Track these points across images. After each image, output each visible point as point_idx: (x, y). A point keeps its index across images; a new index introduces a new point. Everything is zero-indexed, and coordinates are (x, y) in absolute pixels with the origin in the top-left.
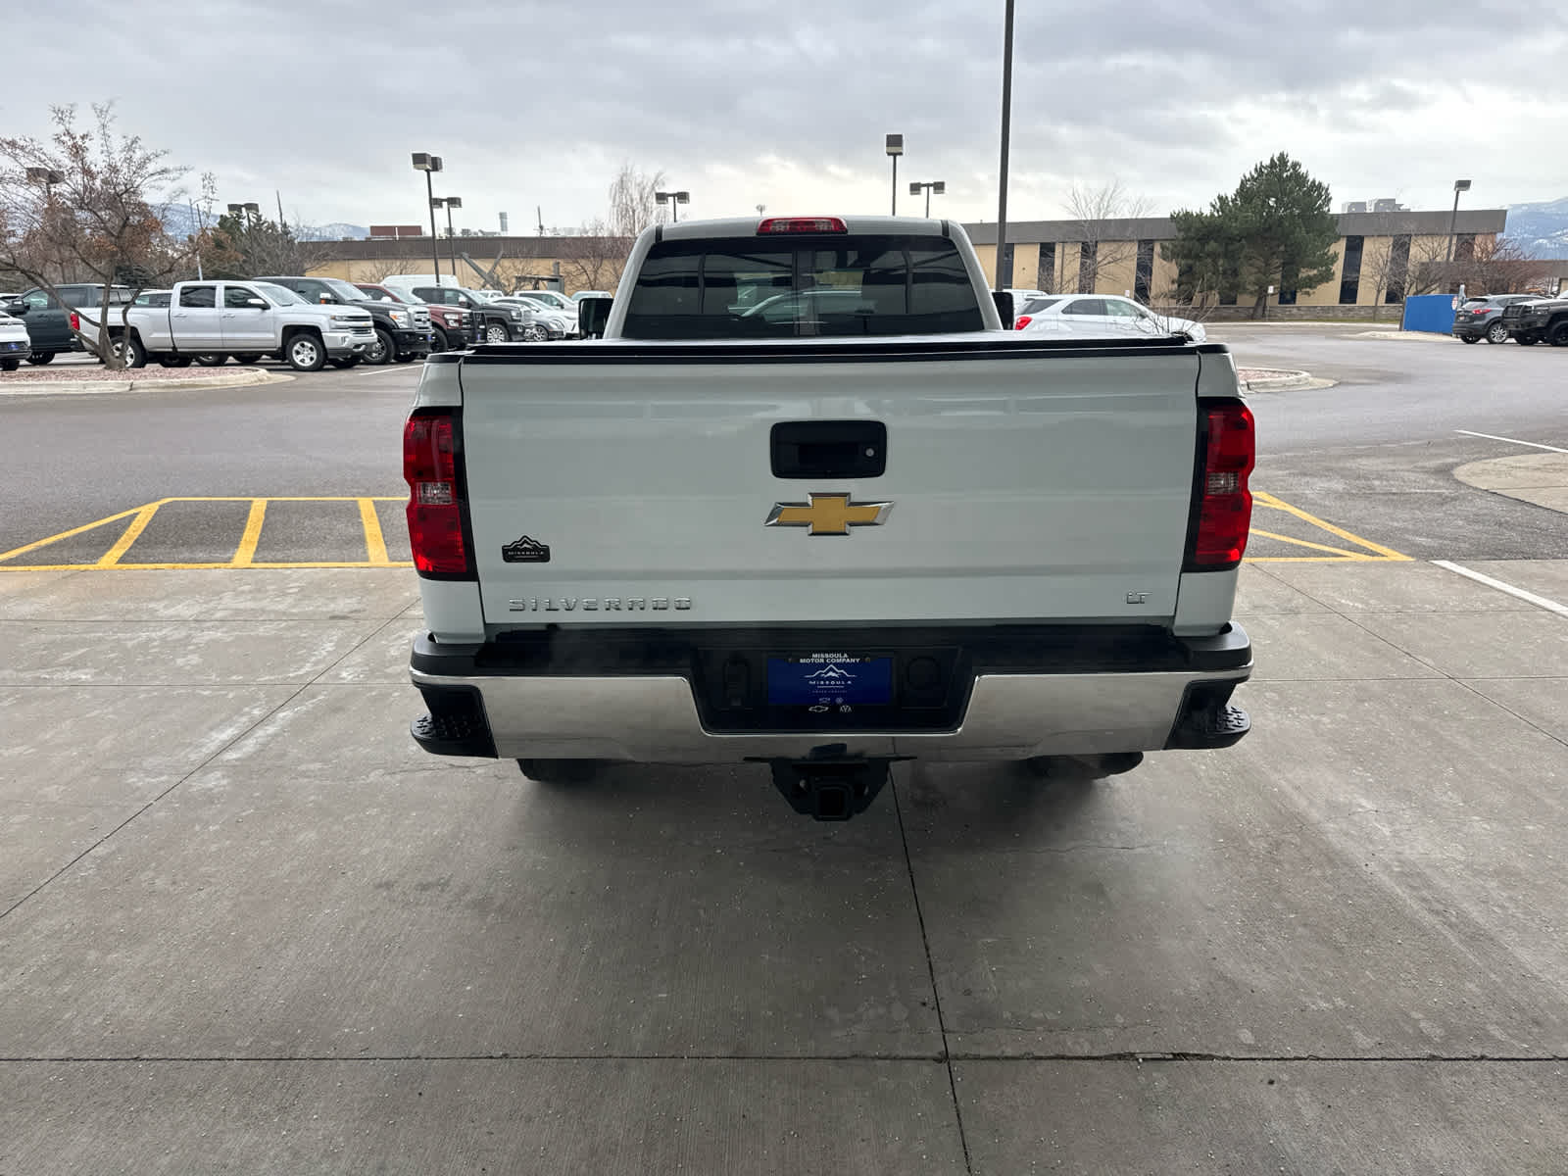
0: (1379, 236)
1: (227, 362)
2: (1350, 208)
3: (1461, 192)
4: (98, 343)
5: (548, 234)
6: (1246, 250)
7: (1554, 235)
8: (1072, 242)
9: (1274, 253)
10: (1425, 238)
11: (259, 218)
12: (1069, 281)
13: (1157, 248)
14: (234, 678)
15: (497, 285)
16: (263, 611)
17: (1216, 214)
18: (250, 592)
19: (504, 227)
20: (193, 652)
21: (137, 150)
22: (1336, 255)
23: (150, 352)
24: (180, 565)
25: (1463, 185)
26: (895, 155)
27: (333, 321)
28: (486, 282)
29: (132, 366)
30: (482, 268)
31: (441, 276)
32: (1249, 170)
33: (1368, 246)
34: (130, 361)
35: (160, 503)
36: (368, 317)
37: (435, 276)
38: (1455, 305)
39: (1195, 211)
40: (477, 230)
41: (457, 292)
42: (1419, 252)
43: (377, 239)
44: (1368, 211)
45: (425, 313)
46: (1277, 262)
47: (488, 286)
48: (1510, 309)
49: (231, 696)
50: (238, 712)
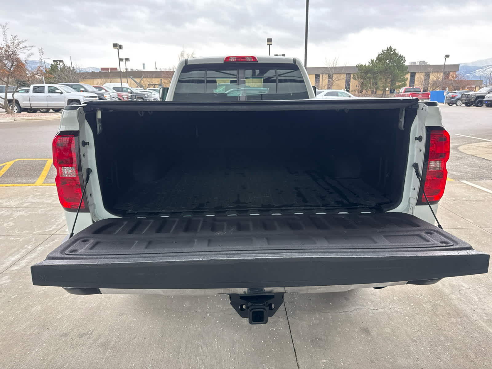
0: (420, 72)
1: (50, 111)
2: (411, 64)
3: (446, 58)
4: (4, 105)
5: (159, 70)
6: (380, 77)
7: (472, 73)
8: (325, 74)
9: (388, 77)
10: (435, 73)
11: (64, 65)
12: (325, 86)
13: (352, 76)
14: (24, 232)
15: (141, 86)
16: (42, 203)
17: (370, 65)
18: (39, 195)
19: (144, 68)
20: (12, 221)
21: (16, 40)
22: (407, 78)
23: (23, 108)
24: (16, 185)
25: (447, 56)
26: (270, 45)
27: (85, 98)
28: (138, 85)
29: (17, 113)
30: (137, 81)
31: (122, 83)
32: (380, 51)
33: (417, 75)
34: (16, 111)
35: (15, 161)
36: (96, 96)
37: (121, 83)
38: (445, 94)
39: (363, 64)
40: (135, 69)
41: (127, 88)
42: (433, 77)
43: (103, 72)
44: (417, 65)
45: (116, 95)
46: (389, 80)
47: (139, 87)
48: (463, 95)
49: (21, 240)
50: (22, 248)
